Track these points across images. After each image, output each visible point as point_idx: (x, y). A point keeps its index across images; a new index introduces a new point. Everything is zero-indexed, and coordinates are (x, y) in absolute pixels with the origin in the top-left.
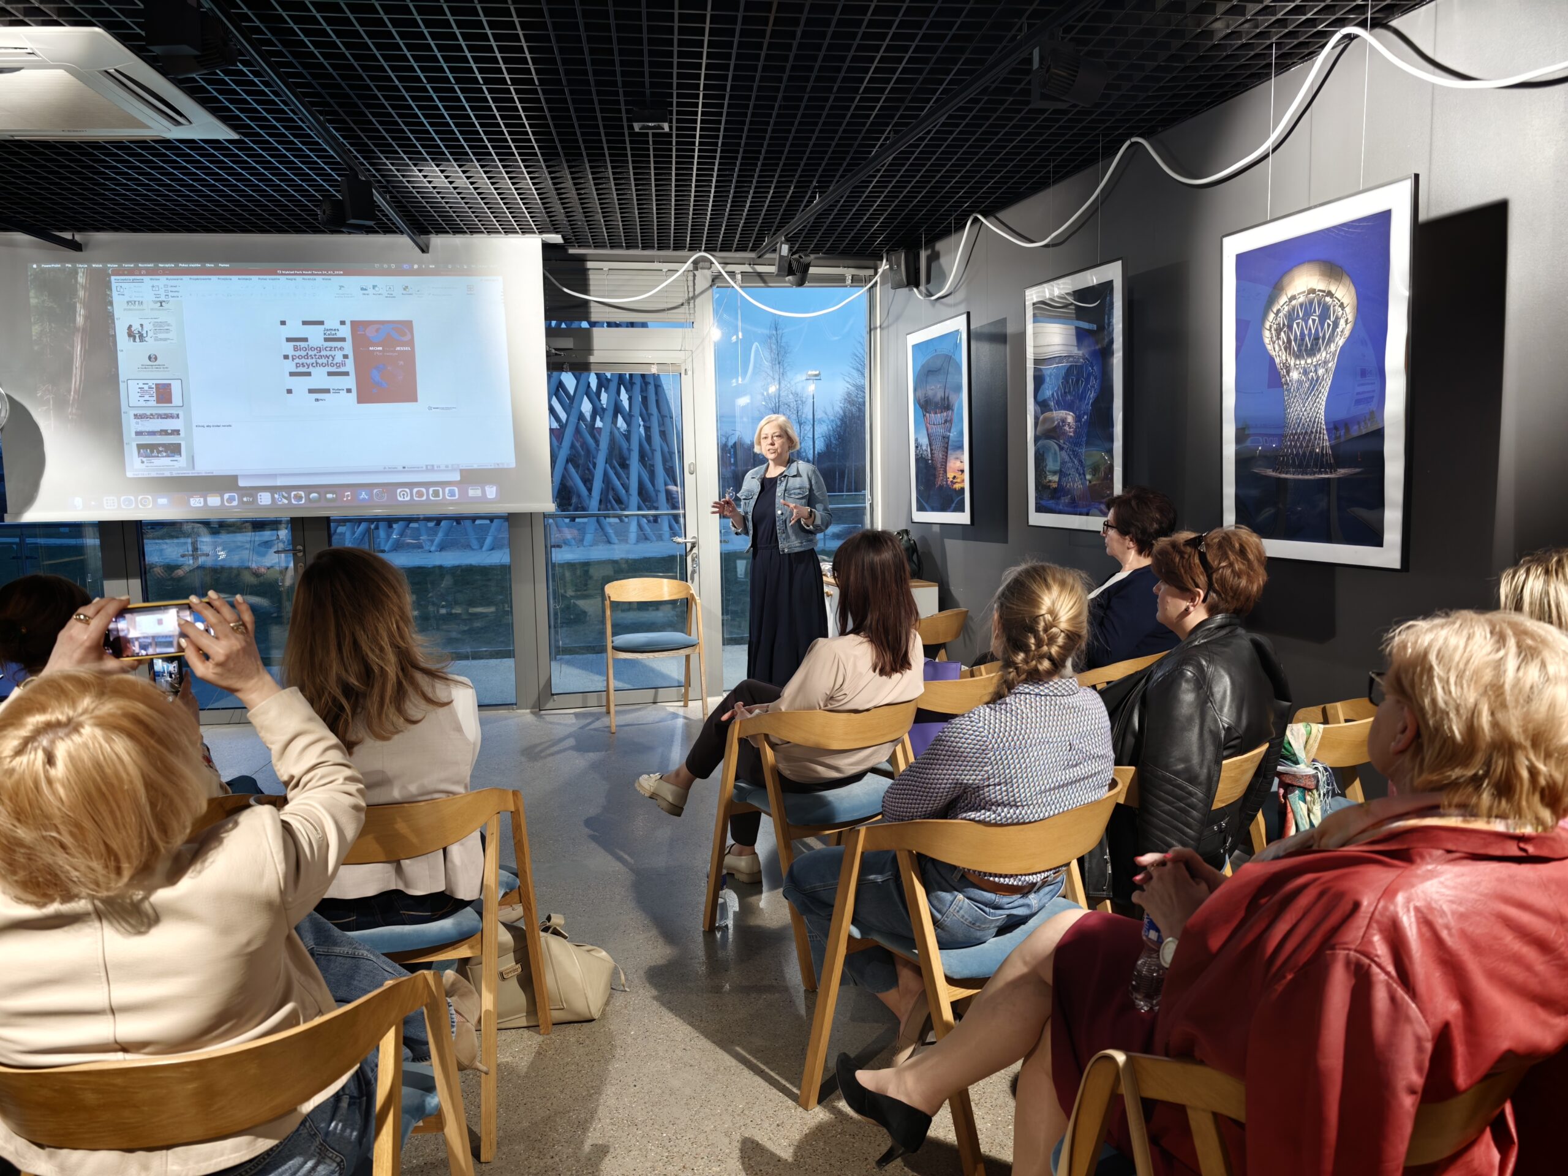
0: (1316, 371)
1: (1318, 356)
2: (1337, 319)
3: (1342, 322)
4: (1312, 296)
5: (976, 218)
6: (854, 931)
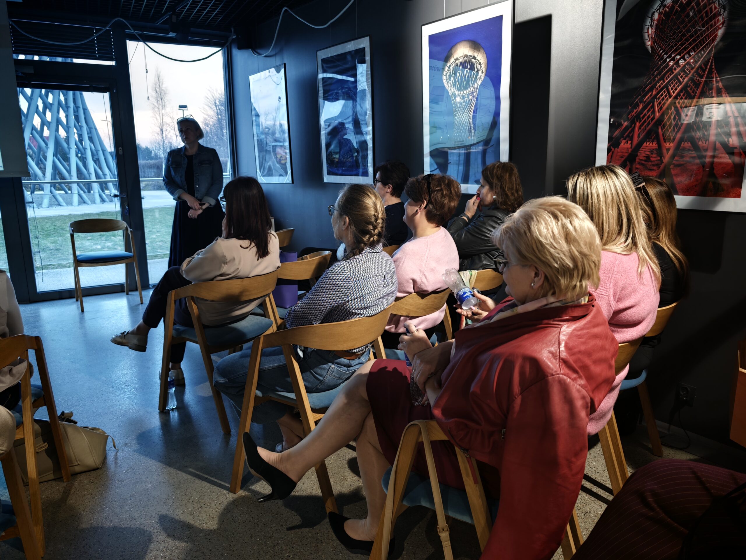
0: (468, 97)
1: (469, 90)
3: (480, 72)
4: (466, 58)
5: (286, 10)
6: (258, 393)
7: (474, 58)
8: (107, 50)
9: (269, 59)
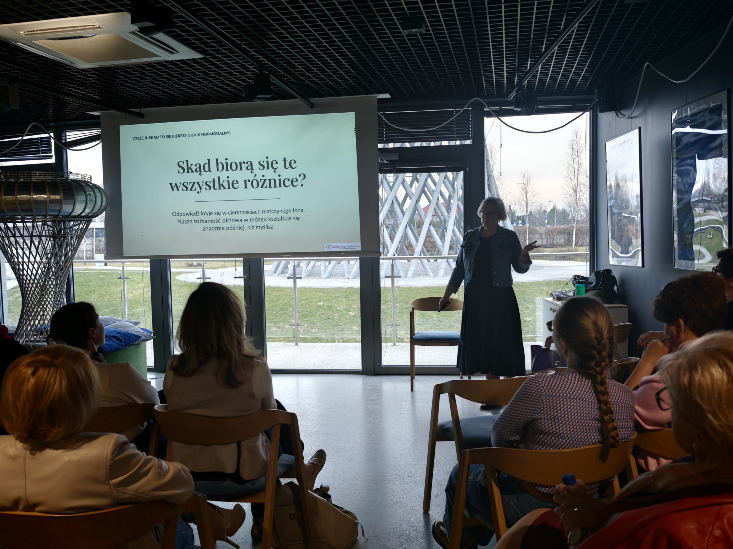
5: (648, 65)
6: (466, 513)
8: (465, 130)
9: (633, 120)
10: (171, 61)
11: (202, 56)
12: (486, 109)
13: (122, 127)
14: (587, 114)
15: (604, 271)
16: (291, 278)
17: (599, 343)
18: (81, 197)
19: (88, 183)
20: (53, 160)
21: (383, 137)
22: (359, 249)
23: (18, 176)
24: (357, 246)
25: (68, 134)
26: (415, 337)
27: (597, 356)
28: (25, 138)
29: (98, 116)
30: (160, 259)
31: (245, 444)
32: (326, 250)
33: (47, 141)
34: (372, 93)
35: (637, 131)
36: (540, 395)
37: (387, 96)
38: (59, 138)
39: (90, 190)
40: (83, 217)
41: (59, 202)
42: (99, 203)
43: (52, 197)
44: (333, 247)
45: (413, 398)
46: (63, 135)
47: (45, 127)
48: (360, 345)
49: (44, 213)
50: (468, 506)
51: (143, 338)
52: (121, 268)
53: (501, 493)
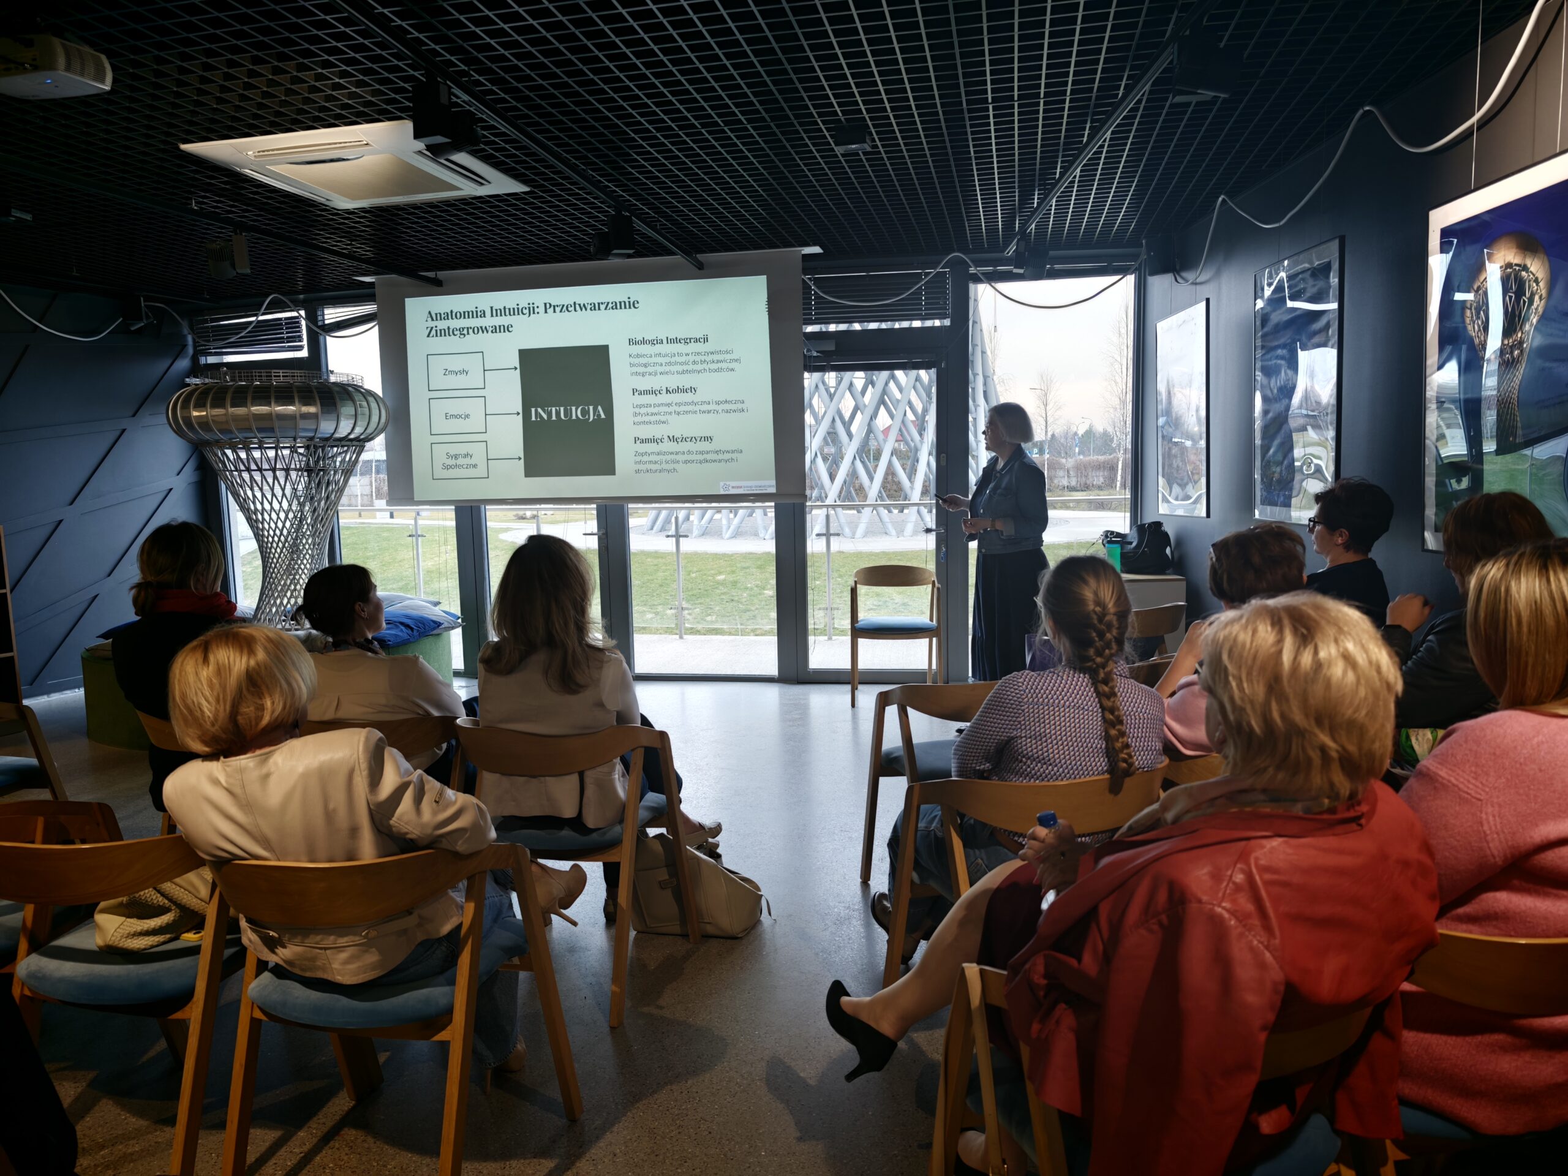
0: (1512, 353)
1: (1514, 337)
2: (1532, 295)
3: (1537, 298)
4: (1509, 270)
5: (1224, 200)
6: (915, 876)
7: (1525, 268)
8: (938, 303)
9: (1198, 287)
10: (480, 197)
11: (526, 189)
12: (972, 270)
13: (408, 301)
14: (1131, 279)
15: (1150, 525)
16: (672, 536)
17: (1101, 620)
18: (347, 410)
19: (357, 388)
20: (304, 353)
21: (811, 314)
22: (773, 490)
23: (252, 376)
24: (770, 486)
25: (326, 311)
26: (857, 625)
27: (1097, 639)
28: (261, 318)
29: (372, 285)
30: (469, 505)
31: (590, 776)
32: (722, 492)
33: (293, 323)
34: (794, 246)
35: (1204, 304)
36: (1020, 702)
37: (817, 250)
38: (312, 318)
39: (362, 398)
40: (351, 440)
41: (315, 416)
42: (375, 419)
43: (305, 409)
44: (733, 487)
45: (855, 717)
46: (319, 313)
47: (292, 302)
48: (776, 638)
49: (293, 434)
50: (917, 866)
51: (446, 625)
52: (412, 522)
53: (965, 846)
